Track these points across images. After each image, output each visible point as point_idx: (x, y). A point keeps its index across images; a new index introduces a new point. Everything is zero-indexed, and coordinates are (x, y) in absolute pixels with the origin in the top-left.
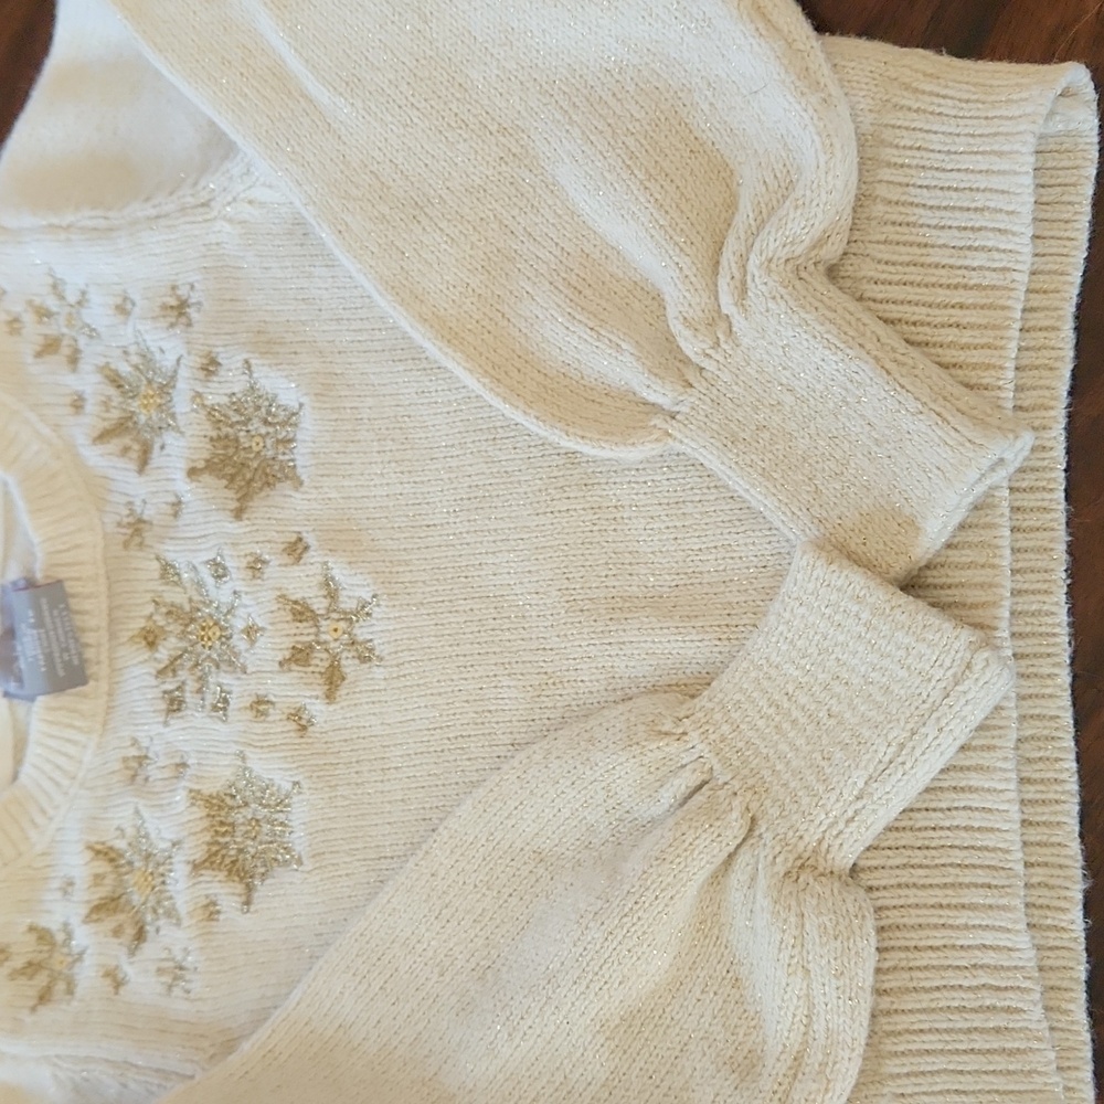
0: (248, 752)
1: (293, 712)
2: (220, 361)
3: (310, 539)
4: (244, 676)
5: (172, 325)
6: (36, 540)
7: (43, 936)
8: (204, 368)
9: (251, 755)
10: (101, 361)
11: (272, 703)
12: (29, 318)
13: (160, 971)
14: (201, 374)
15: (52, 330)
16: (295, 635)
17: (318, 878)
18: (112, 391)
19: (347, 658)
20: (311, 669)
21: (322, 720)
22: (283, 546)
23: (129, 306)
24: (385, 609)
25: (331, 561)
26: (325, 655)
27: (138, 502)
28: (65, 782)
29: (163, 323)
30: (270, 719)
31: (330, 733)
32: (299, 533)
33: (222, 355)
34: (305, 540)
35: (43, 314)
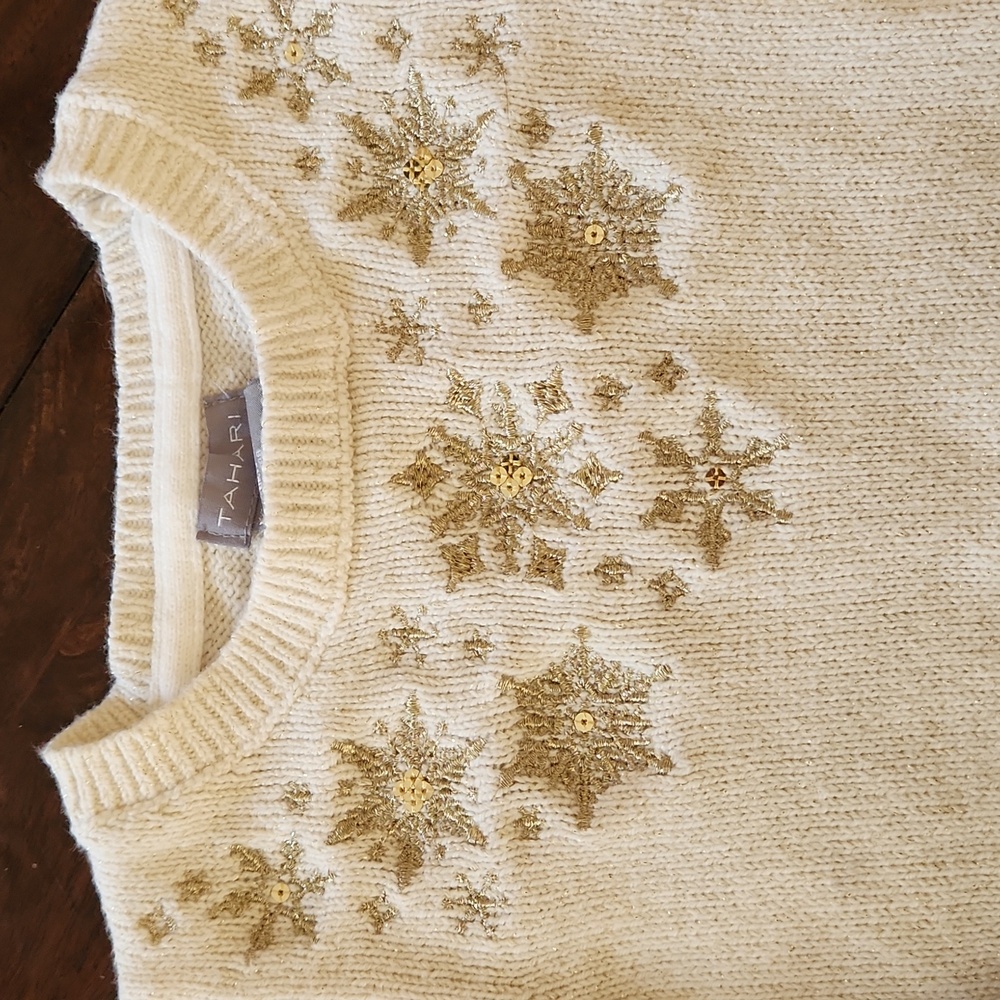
0: (593, 627)
1: (656, 578)
2: (551, 123)
3: (686, 361)
4: (586, 532)
5: (472, 70)
6: (256, 341)
7: (251, 860)
8: (525, 130)
9: (594, 632)
10: (351, 110)
11: (629, 567)
12: (231, 43)
13: (448, 904)
14: (523, 138)
15: (265, 62)
16: (659, 483)
17: (695, 785)
18: (361, 151)
19: (729, 513)
20: (683, 526)
21: (699, 589)
22: (645, 369)
23: (398, 39)
24: (797, 454)
25: (720, 390)
26: (699, 509)
27: (409, 300)
28: (292, 663)
29: (459, 66)
30: (627, 587)
31: (708, 606)
32: (670, 353)
33: (553, 116)
34: (675, 362)
35: (251, 39)
